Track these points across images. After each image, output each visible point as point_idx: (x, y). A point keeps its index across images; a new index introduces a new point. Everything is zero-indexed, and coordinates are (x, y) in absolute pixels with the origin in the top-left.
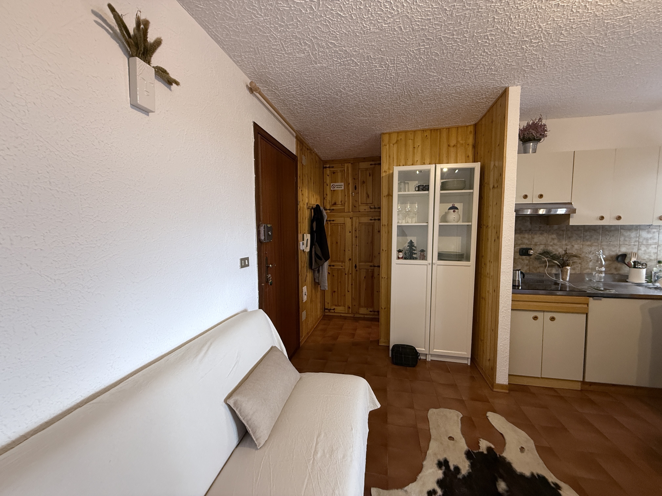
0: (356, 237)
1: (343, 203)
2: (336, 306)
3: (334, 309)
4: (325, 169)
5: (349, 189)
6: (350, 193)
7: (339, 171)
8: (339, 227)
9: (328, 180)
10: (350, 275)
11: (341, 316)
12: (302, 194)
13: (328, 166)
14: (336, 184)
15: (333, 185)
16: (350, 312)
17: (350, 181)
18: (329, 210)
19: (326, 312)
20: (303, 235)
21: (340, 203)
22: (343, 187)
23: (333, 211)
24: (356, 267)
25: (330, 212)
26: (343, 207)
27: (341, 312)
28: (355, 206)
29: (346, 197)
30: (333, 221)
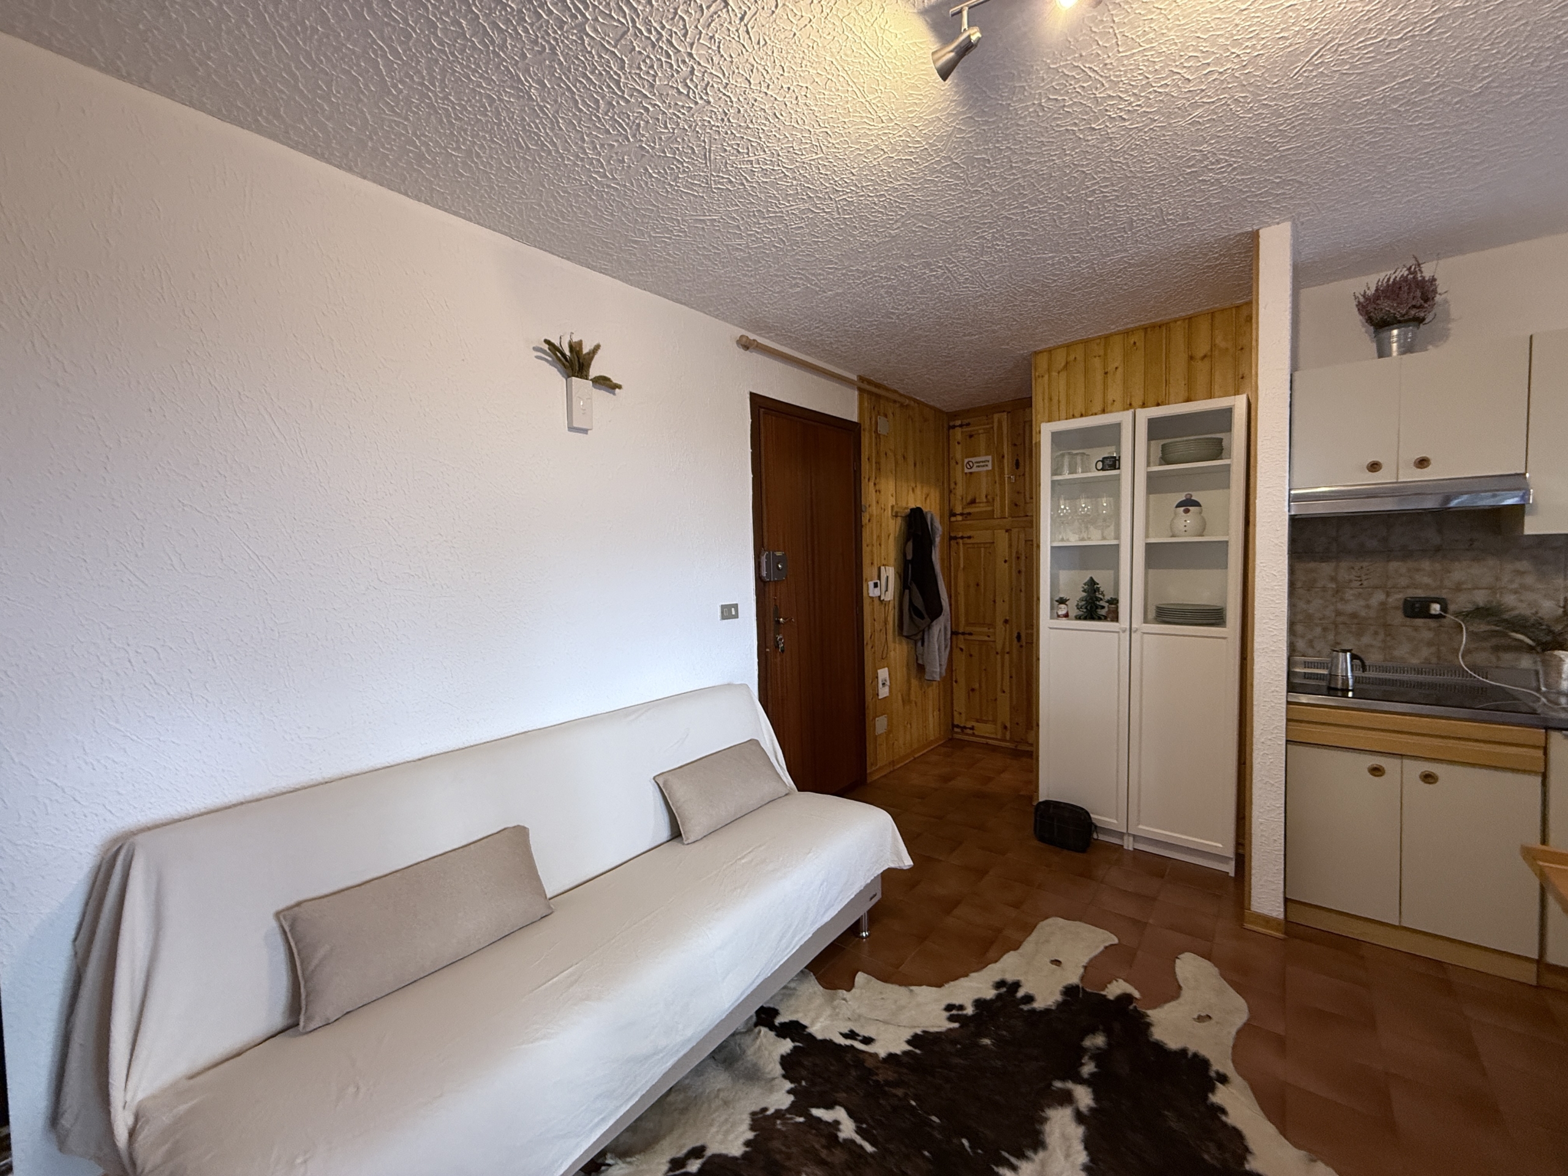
0: (1020, 572)
1: (991, 500)
2: (977, 721)
3: (972, 728)
4: (951, 431)
5: (1002, 469)
6: (1006, 476)
7: (980, 431)
8: (982, 549)
9: (958, 452)
10: (1007, 656)
11: (987, 744)
12: (878, 491)
13: (958, 423)
14: (974, 460)
15: (968, 463)
16: (1008, 738)
17: (1006, 449)
18: (962, 514)
19: (957, 733)
20: (879, 569)
21: (985, 500)
22: (990, 464)
23: (969, 517)
24: (1019, 637)
25: (963, 520)
26: (989, 508)
27: (987, 735)
28: (1016, 505)
29: (997, 485)
30: (969, 537)
